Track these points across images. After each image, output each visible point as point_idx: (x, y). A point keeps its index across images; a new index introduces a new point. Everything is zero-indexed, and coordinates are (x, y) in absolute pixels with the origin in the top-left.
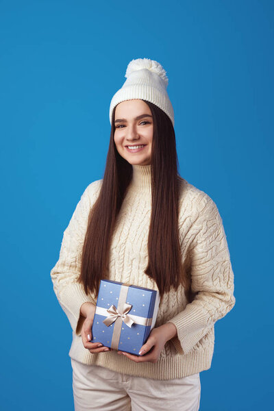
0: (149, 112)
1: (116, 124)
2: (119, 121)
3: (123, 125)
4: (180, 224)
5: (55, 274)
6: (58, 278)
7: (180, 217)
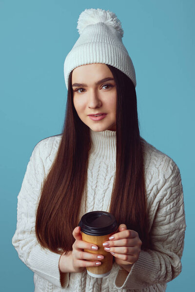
0: (111, 75)
1: (74, 88)
2: (76, 85)
3: (83, 89)
4: (148, 193)
5: (16, 242)
6: (20, 246)
7: (147, 185)
